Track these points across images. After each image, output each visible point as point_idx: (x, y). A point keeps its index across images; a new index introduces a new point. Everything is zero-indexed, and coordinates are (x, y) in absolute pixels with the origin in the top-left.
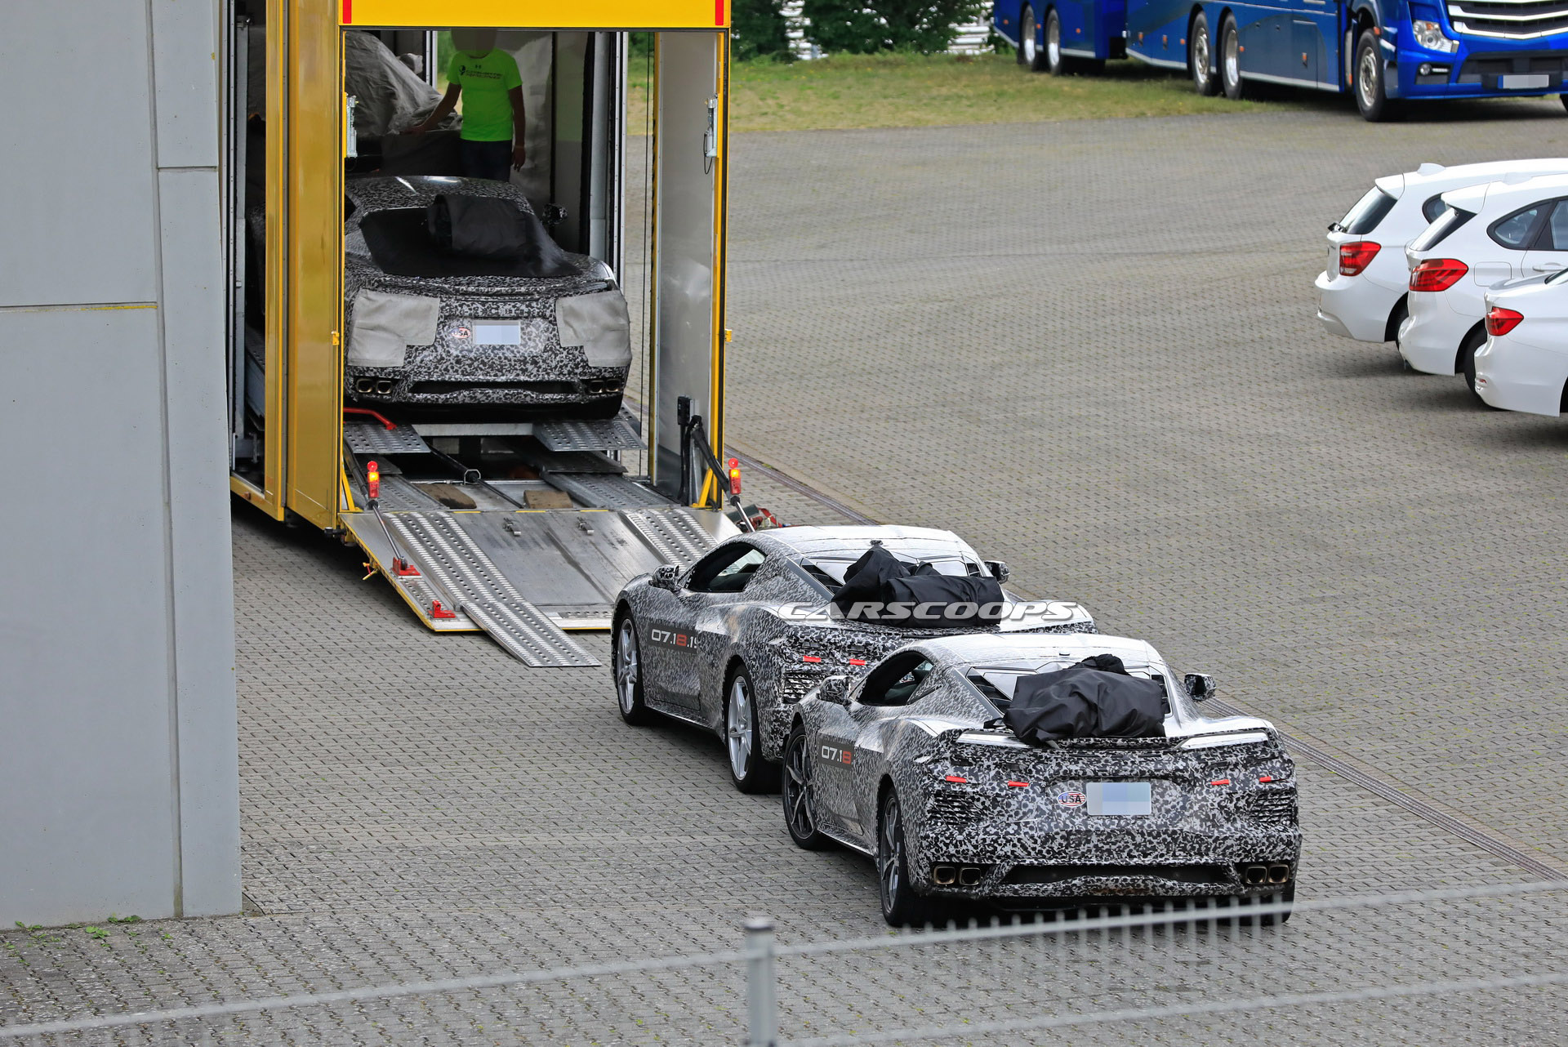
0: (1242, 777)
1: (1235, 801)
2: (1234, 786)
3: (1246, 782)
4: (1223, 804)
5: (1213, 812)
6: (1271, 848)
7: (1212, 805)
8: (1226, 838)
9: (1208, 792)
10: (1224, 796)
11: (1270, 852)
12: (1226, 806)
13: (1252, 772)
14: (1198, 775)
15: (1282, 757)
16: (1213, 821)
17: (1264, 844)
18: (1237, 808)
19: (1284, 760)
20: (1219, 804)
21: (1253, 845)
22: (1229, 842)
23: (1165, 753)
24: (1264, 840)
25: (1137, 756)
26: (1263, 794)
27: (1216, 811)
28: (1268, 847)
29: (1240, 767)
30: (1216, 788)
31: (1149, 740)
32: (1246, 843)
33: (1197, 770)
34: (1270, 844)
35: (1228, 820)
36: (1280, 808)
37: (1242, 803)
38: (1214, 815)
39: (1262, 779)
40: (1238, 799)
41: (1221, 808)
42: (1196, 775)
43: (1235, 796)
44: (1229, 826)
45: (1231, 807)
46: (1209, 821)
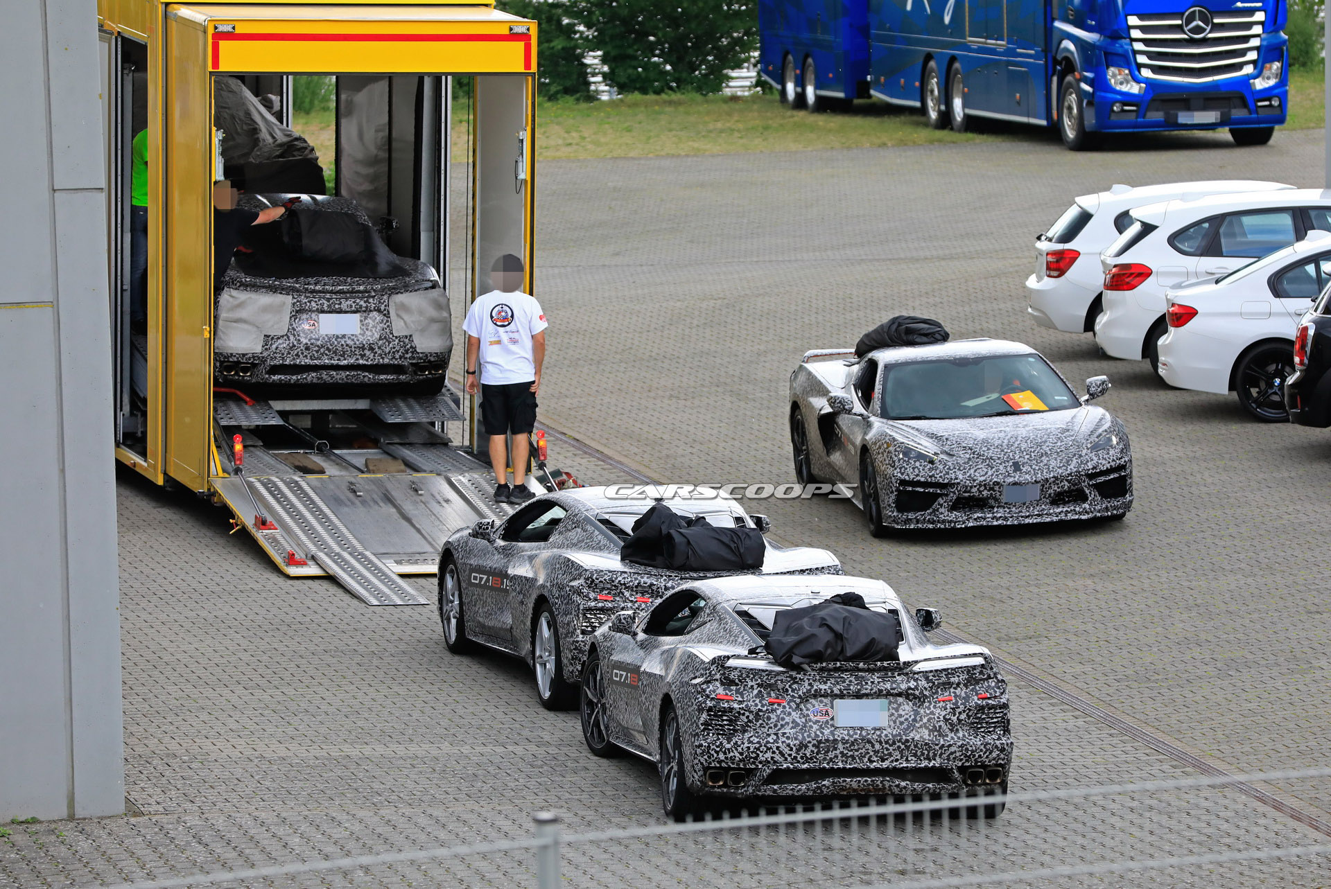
0: (963, 695)
1: (957, 715)
2: (957, 702)
3: (967, 698)
4: (948, 717)
5: (939, 724)
6: (988, 753)
7: (938, 718)
8: (950, 745)
9: (935, 707)
10: (948, 711)
11: (987, 757)
12: (950, 719)
13: (972, 690)
14: (926, 693)
15: (997, 677)
16: (939, 731)
17: (981, 750)
18: (960, 720)
19: (998, 680)
20: (944, 717)
21: (972, 751)
22: (952, 748)
23: (899, 674)
24: (982, 747)
25: (876, 677)
26: (981, 709)
27: (941, 723)
28: (985, 752)
29: (962, 685)
30: (942, 703)
31: (885, 663)
32: (967, 749)
33: (925, 688)
34: (987, 750)
35: (952, 731)
36: (995, 720)
37: (963, 716)
38: (940, 727)
39: (980, 696)
40: (960, 713)
41: (946, 720)
43: (958, 710)
44: (953, 735)
45: (955, 719)
46: (936, 730)
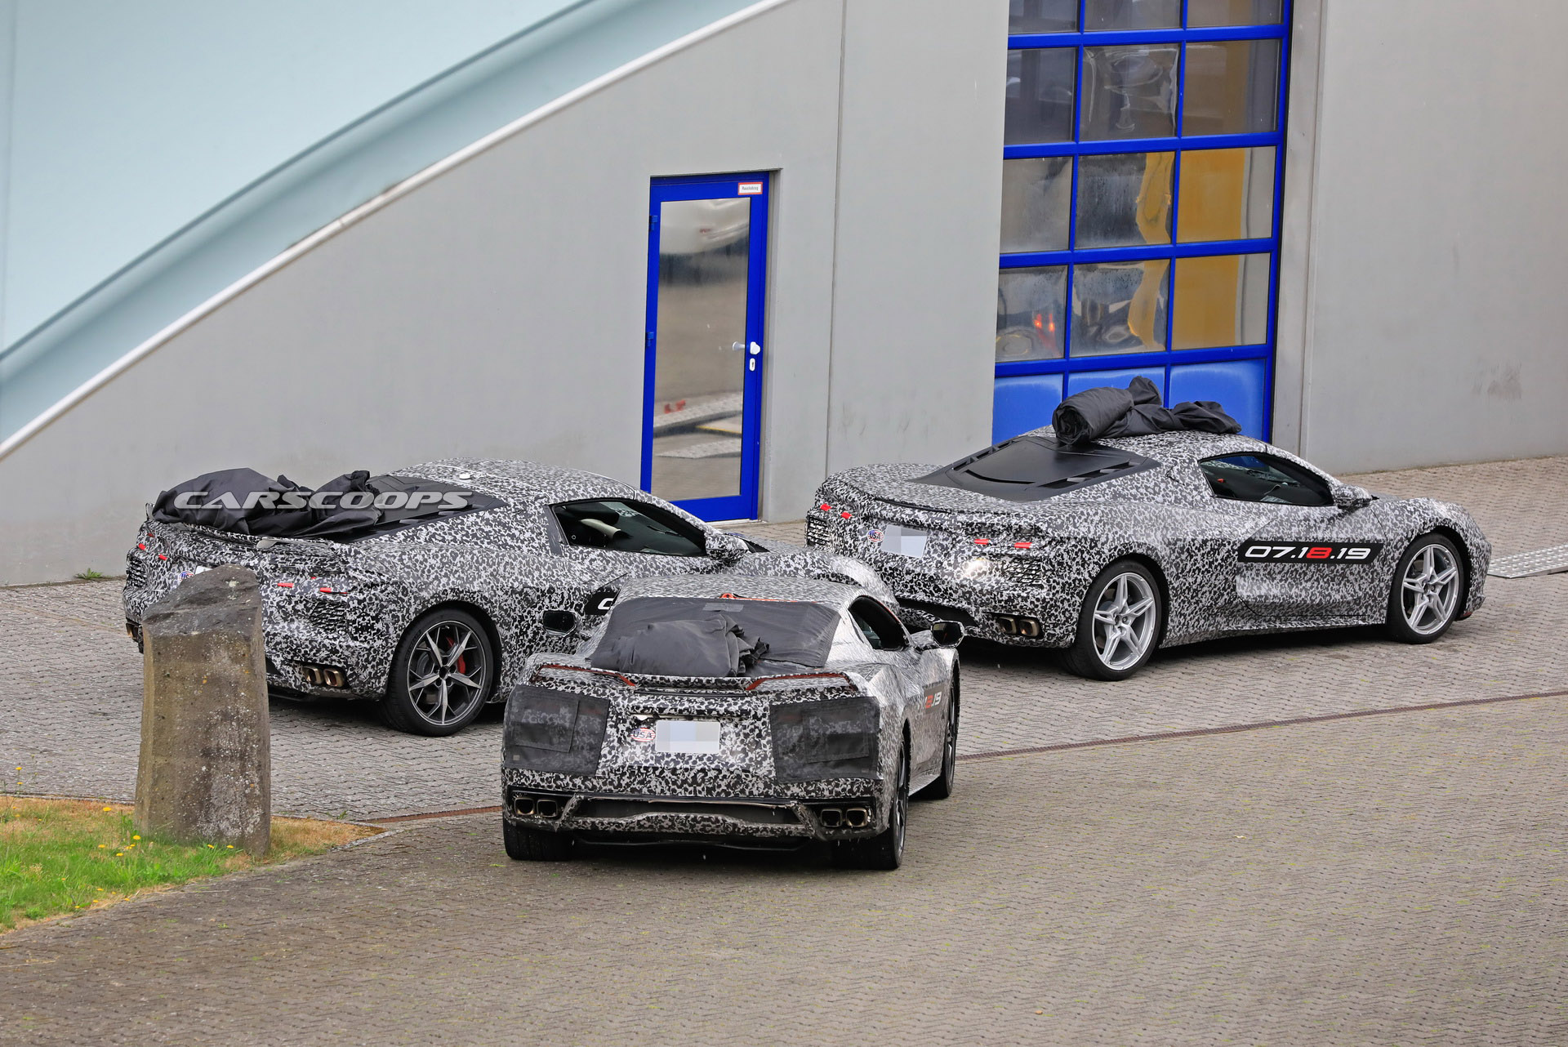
0: (306, 584)
1: (293, 604)
2: (296, 590)
3: (307, 589)
4: (282, 604)
5: (271, 610)
6: (314, 651)
7: (272, 603)
8: (275, 635)
9: (272, 591)
10: (284, 597)
11: (314, 655)
12: (284, 607)
13: (317, 582)
14: (268, 575)
15: (348, 573)
16: (270, 617)
17: (307, 647)
18: (296, 611)
19: (349, 577)
20: (278, 603)
21: (298, 646)
22: (278, 639)
23: (248, 550)
24: (307, 643)
25: (227, 549)
26: (323, 602)
27: (273, 609)
28: (311, 650)
29: (306, 574)
30: (280, 589)
31: (235, 535)
32: (291, 642)
33: (267, 570)
34: (313, 648)
35: (285, 620)
36: (336, 618)
37: (300, 607)
38: (271, 613)
39: (323, 589)
40: (296, 603)
41: (279, 607)
42: (265, 573)
43: (294, 600)
44: (286, 624)
45: (289, 608)
46: (266, 616)
